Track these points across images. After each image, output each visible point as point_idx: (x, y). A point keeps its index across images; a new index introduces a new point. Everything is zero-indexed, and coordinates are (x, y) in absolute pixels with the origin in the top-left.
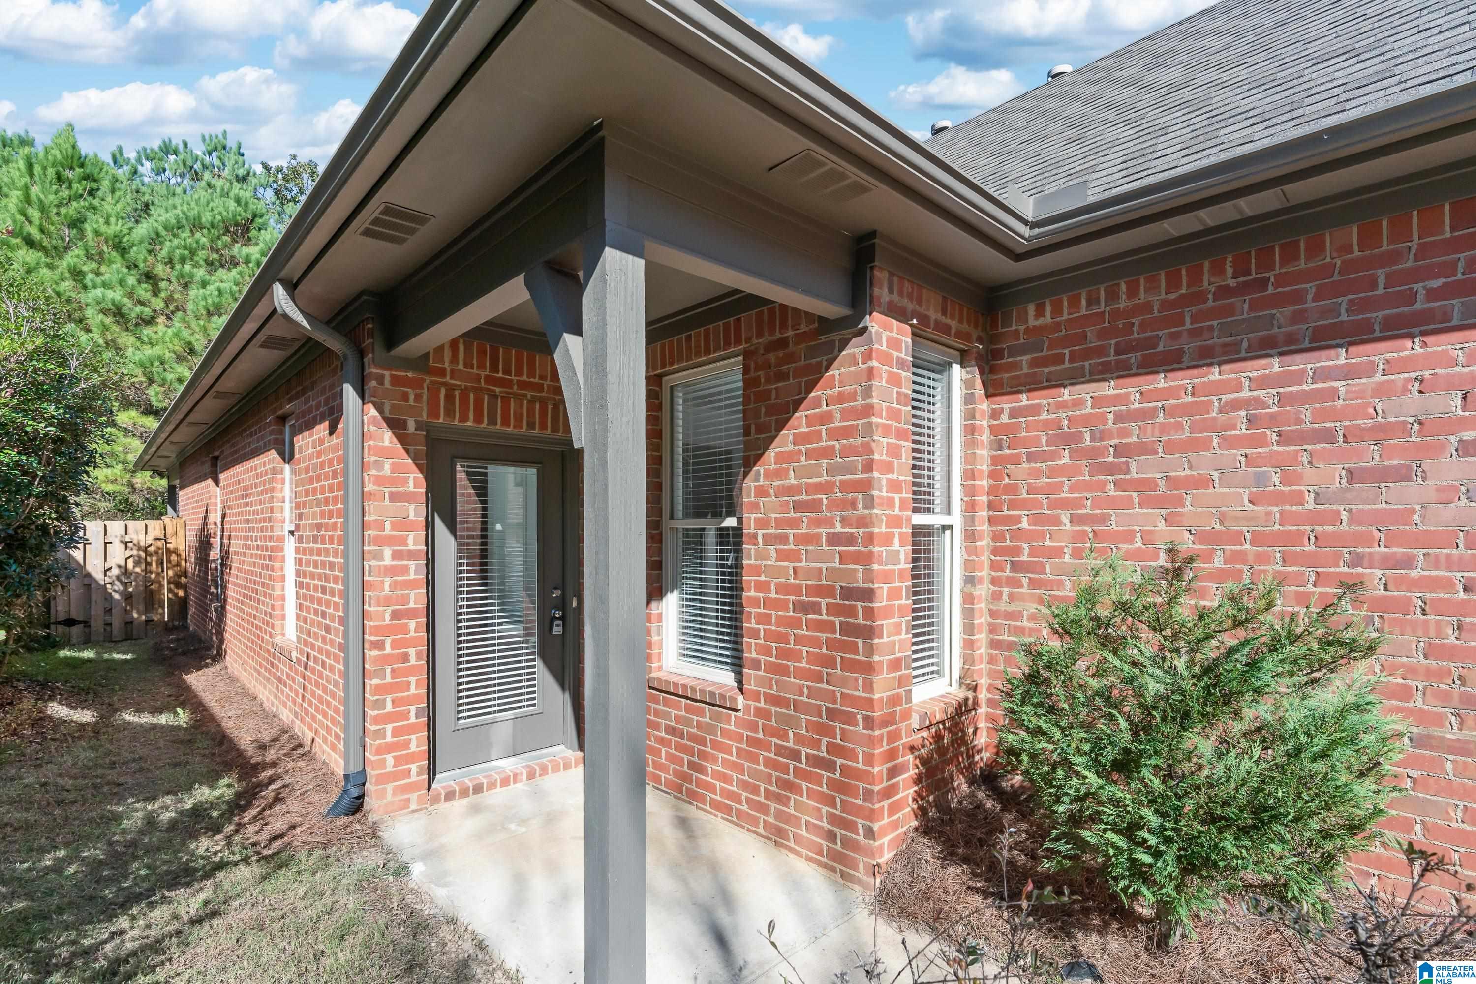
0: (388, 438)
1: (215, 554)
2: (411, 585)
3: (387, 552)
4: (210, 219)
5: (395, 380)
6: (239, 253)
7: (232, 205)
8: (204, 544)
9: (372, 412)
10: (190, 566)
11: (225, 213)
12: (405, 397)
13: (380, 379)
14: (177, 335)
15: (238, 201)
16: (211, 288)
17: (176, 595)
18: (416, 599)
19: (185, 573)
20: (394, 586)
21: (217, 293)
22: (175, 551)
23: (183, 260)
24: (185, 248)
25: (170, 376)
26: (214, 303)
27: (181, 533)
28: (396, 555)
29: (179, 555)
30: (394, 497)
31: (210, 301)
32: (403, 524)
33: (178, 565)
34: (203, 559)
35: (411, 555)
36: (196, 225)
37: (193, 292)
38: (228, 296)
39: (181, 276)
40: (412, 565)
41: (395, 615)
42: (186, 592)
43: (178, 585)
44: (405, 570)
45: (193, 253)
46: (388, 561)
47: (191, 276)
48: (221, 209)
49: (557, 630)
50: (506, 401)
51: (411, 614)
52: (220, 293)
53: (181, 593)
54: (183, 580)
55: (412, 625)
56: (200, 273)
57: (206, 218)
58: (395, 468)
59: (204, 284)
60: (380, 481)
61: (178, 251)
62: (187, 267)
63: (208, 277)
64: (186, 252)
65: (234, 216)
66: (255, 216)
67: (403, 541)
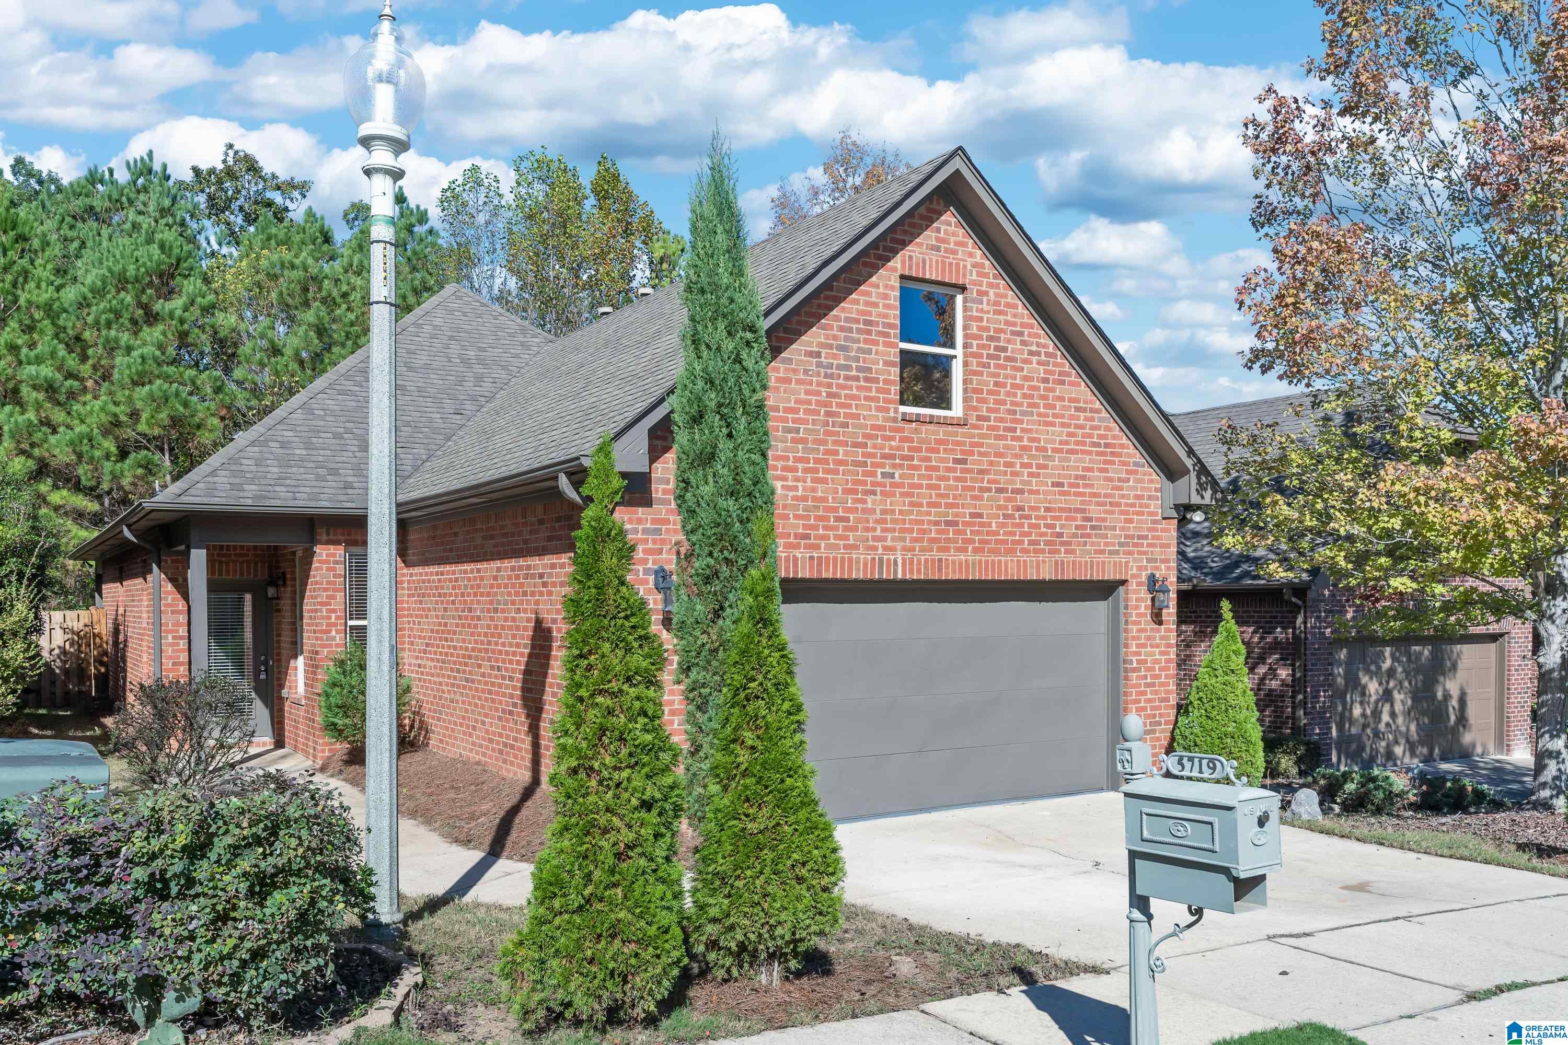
0: (170, 587)
1: (121, 638)
2: (182, 651)
3: (170, 636)
4: (133, 273)
5: (172, 561)
6: (163, 308)
7: (155, 250)
8: (116, 632)
9: (163, 576)
10: (110, 649)
11: (149, 263)
12: (177, 568)
13: (166, 561)
14: (102, 409)
15: (162, 246)
16: (135, 353)
17: (99, 671)
18: (184, 657)
19: (105, 653)
20: (173, 651)
21: (140, 360)
22: (99, 635)
23: (109, 325)
24: (111, 310)
25: (97, 453)
26: (137, 372)
27: (103, 621)
28: (174, 638)
29: (101, 639)
30: (173, 612)
31: (134, 370)
32: (177, 624)
33: (101, 646)
34: (116, 643)
35: (181, 638)
36: (122, 282)
37: (118, 360)
38: (151, 362)
39: (108, 341)
40: (181, 642)
41: (174, 664)
42: (107, 670)
43: (102, 663)
44: (178, 644)
45: (118, 315)
46: (170, 640)
47: (117, 340)
48: (145, 260)
49: (263, 676)
50: (227, 564)
51: (182, 664)
52: (143, 358)
53: (103, 670)
54: (105, 659)
55: (182, 669)
56: (125, 338)
57: (131, 271)
58: (173, 599)
59: (129, 349)
60: (166, 605)
61: (104, 317)
62: (113, 333)
63: (132, 342)
64: (112, 316)
65: (158, 265)
66: (179, 260)
67: (177, 631)
